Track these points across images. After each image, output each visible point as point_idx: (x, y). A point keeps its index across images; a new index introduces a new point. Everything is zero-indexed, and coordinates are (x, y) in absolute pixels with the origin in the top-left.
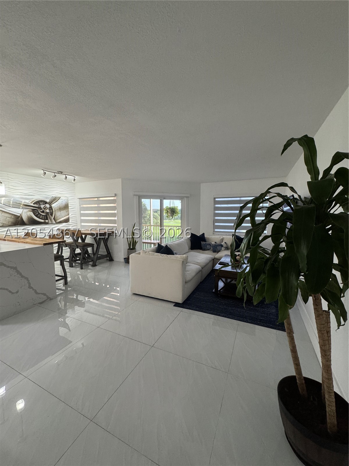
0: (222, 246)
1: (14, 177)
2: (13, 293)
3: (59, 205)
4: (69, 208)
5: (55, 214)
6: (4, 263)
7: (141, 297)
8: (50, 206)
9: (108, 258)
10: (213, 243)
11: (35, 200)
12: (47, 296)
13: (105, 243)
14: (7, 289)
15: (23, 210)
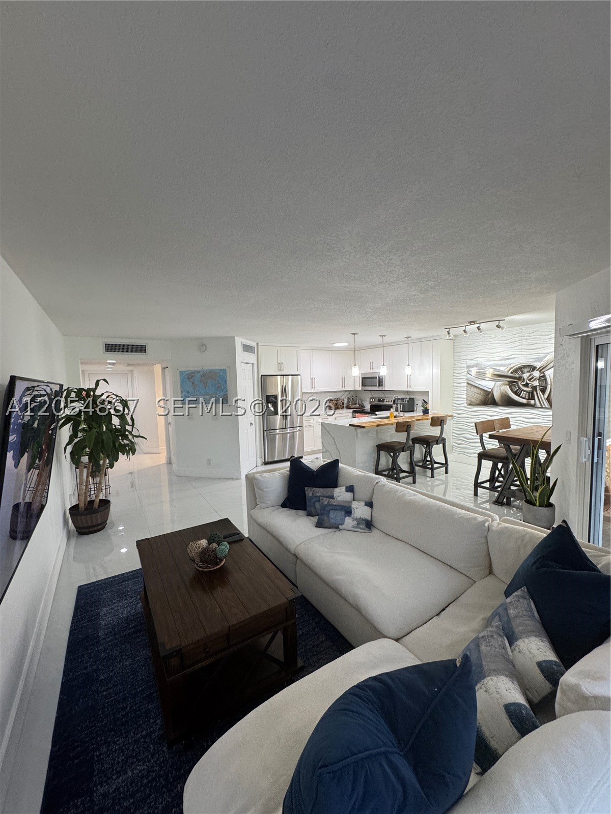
5: (551, 389)
8: (542, 374)
11: (514, 366)
15: (495, 382)
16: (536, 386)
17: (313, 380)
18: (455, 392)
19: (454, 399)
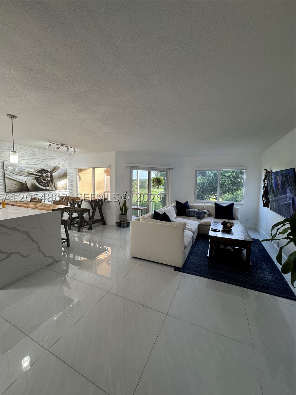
0: (205, 213)
1: (21, 148)
2: (24, 257)
3: (58, 174)
4: (67, 176)
5: (55, 182)
6: (18, 228)
7: (141, 260)
8: (51, 175)
9: (102, 222)
10: (197, 210)
11: (39, 169)
12: (54, 259)
13: (100, 209)
14: (19, 253)
15: (27, 177)
16: (49, 180)
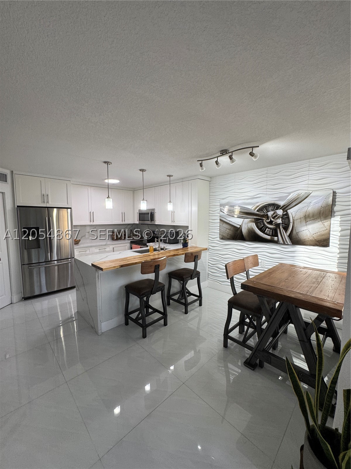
5: (293, 227)
8: (285, 213)
11: (261, 204)
15: (243, 219)
16: (280, 224)
17: (92, 215)
18: (210, 227)
19: (209, 233)
